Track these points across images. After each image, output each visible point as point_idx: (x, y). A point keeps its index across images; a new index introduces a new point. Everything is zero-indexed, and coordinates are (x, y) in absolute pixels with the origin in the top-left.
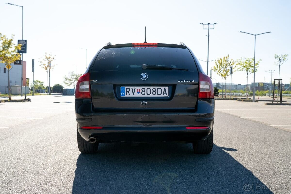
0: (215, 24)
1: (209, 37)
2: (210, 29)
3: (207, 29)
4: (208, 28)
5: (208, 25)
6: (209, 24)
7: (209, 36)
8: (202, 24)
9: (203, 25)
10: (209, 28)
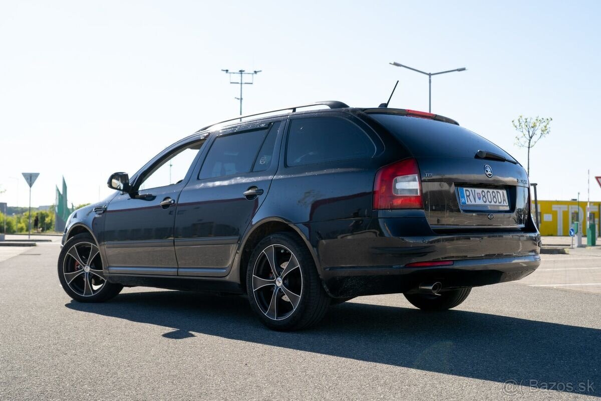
0: (256, 72)
1: (242, 103)
2: (246, 83)
3: (238, 83)
4: (240, 82)
5: (240, 75)
6: (243, 72)
7: (241, 99)
8: (227, 71)
9: (228, 74)
10: (243, 82)
